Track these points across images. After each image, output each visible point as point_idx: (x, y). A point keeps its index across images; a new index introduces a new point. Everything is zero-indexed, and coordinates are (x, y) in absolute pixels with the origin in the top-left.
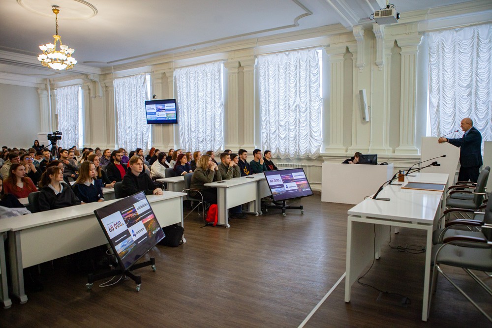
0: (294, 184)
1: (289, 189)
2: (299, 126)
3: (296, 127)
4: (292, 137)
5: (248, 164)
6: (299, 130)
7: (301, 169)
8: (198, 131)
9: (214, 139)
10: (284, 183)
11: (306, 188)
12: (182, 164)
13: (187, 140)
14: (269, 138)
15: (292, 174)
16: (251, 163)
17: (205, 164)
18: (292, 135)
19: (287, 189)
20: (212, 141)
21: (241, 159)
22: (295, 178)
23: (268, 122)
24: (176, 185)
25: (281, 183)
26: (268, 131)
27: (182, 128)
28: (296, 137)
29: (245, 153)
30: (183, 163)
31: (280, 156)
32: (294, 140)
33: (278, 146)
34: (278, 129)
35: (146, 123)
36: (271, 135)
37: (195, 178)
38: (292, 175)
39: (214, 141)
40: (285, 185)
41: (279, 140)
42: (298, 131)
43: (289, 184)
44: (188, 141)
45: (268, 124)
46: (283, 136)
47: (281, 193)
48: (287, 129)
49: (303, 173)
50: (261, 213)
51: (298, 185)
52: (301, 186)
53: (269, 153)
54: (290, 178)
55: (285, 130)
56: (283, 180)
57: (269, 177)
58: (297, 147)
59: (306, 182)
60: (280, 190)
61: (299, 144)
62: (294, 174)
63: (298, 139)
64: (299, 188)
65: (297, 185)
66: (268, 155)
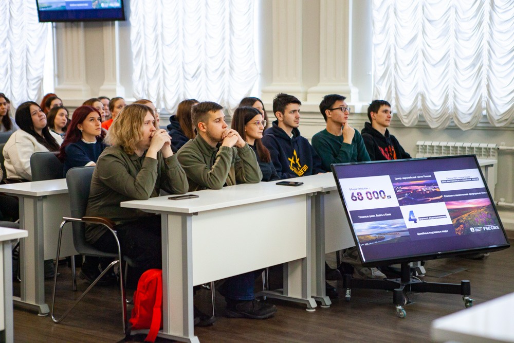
0: (440, 208)
1: (421, 224)
2: (491, 18)
3: (480, 23)
4: (467, 58)
5: (305, 141)
6: (491, 35)
7: (468, 160)
8: (184, 42)
9: (231, 68)
10: (401, 203)
11: (487, 223)
12: (86, 140)
13: (152, 70)
14: (393, 61)
15: (435, 173)
16: (315, 138)
17: (132, 134)
18: (468, 50)
19: (411, 225)
20: (223, 73)
21: (282, 126)
22: (443, 187)
23: (391, 10)
24: (45, 205)
25: (394, 202)
26: (392, 41)
27: (138, 33)
28: (479, 56)
29: (292, 106)
30: (90, 135)
31: (428, 119)
32: (473, 65)
33: (421, 89)
34: (424, 32)
35: (37, 18)
36: (399, 51)
37: (99, 181)
38: (434, 178)
39: (231, 74)
40: (405, 210)
41: (425, 70)
42: (487, 37)
43: (420, 210)
44: (156, 74)
45: (392, 15)
46: (436, 55)
47: (388, 238)
48: (452, 32)
49: (474, 172)
50: (327, 301)
51: (454, 213)
52: (465, 216)
53: (383, 108)
54: (424, 189)
55: (446, 32)
56: (398, 195)
57: (349, 185)
58: (484, 91)
59: (484, 202)
60: (386, 227)
61: (488, 79)
62: (440, 176)
63: (486, 62)
64: (458, 224)
65: (450, 211)
66: (380, 115)
